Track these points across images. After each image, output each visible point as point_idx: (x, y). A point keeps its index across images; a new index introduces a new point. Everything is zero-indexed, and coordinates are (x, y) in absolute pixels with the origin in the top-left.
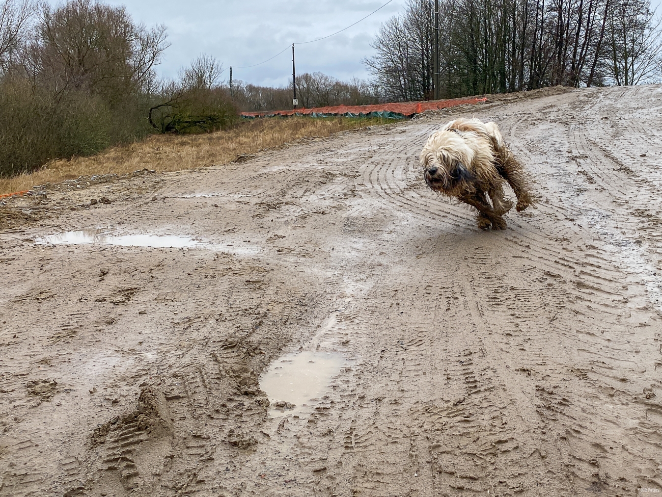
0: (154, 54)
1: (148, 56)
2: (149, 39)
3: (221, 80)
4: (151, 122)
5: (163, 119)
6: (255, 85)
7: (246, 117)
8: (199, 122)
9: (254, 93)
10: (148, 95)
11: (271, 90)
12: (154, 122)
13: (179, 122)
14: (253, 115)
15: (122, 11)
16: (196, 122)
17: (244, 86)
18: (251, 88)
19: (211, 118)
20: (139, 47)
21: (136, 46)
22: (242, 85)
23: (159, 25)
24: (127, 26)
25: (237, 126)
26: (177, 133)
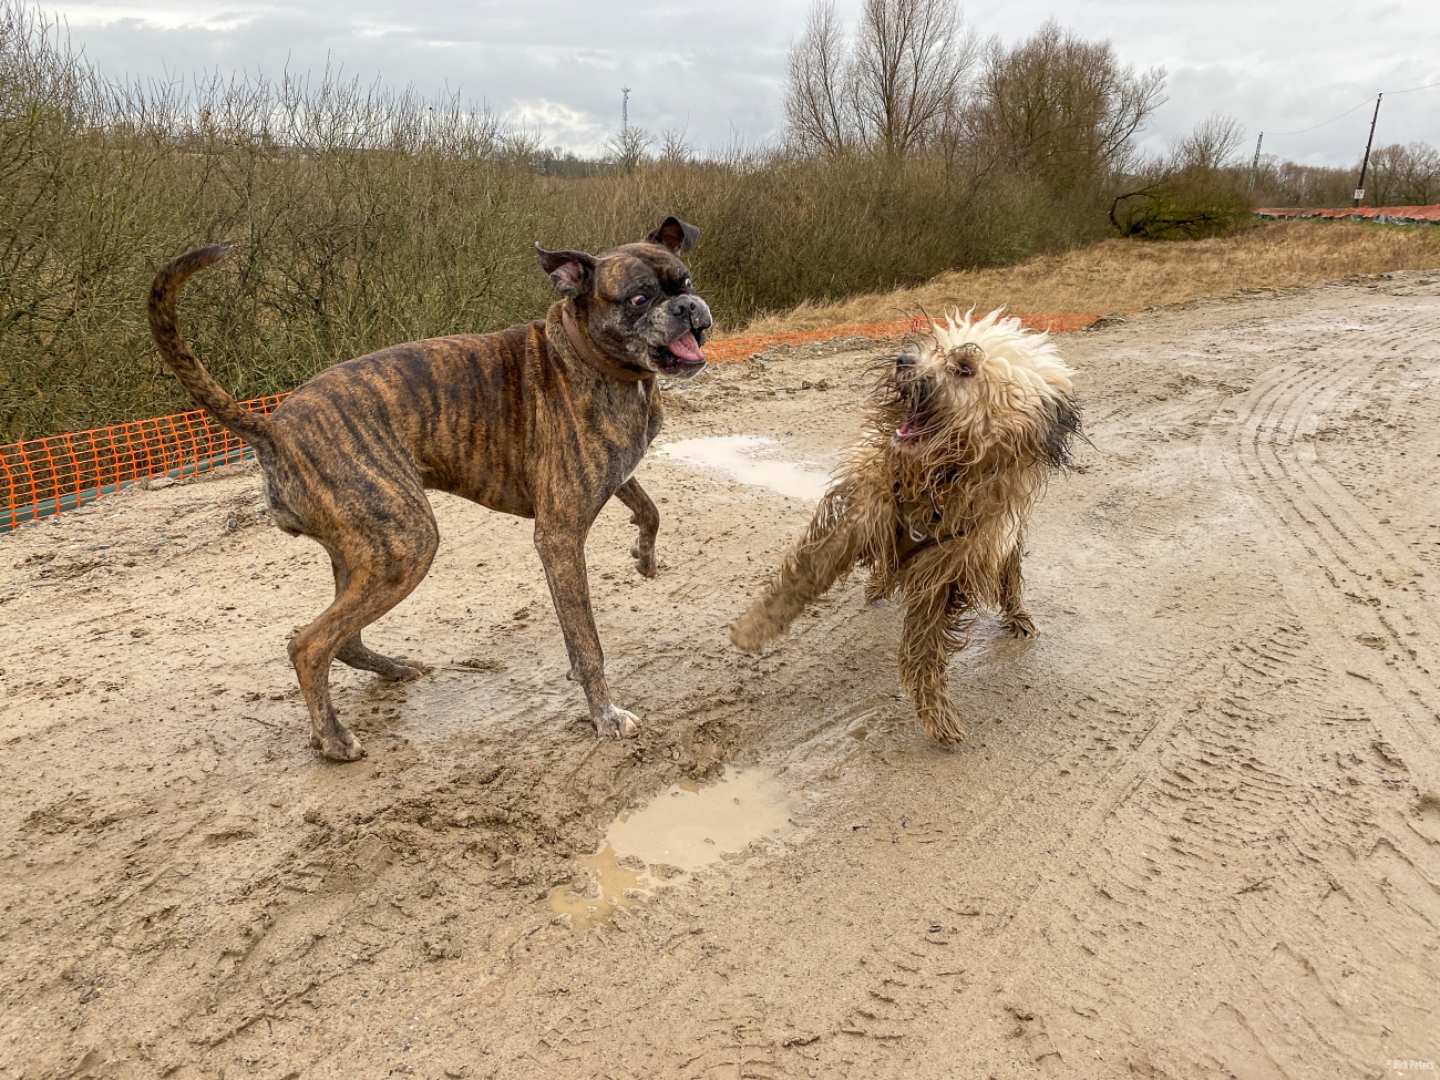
0: (1139, 115)
1: (1129, 118)
2: (1135, 91)
3: (1236, 155)
4: (1112, 218)
5: (1131, 215)
6: (1299, 163)
7: (1263, 216)
8: (1184, 222)
9: (1292, 176)
10: (1118, 177)
11: (1324, 171)
12: (1117, 219)
13: (1153, 220)
14: (1275, 215)
15: (1103, 51)
16: (1179, 222)
17: (1278, 164)
18: (1290, 168)
19: (1206, 218)
20: (1117, 105)
21: (1115, 103)
22: (1275, 163)
23: (1155, 69)
24: (1106, 72)
25: (1243, 230)
26: (1147, 237)
